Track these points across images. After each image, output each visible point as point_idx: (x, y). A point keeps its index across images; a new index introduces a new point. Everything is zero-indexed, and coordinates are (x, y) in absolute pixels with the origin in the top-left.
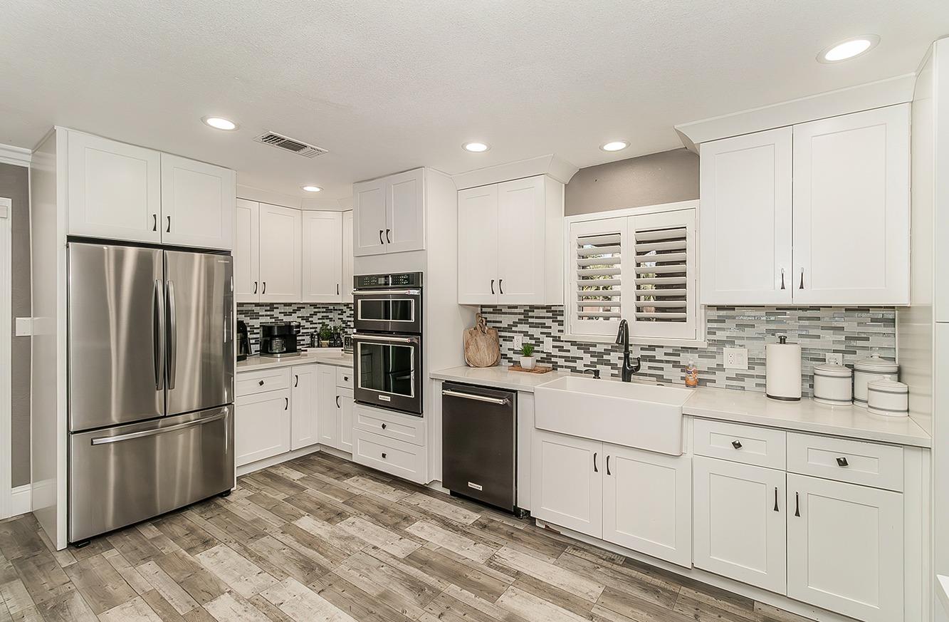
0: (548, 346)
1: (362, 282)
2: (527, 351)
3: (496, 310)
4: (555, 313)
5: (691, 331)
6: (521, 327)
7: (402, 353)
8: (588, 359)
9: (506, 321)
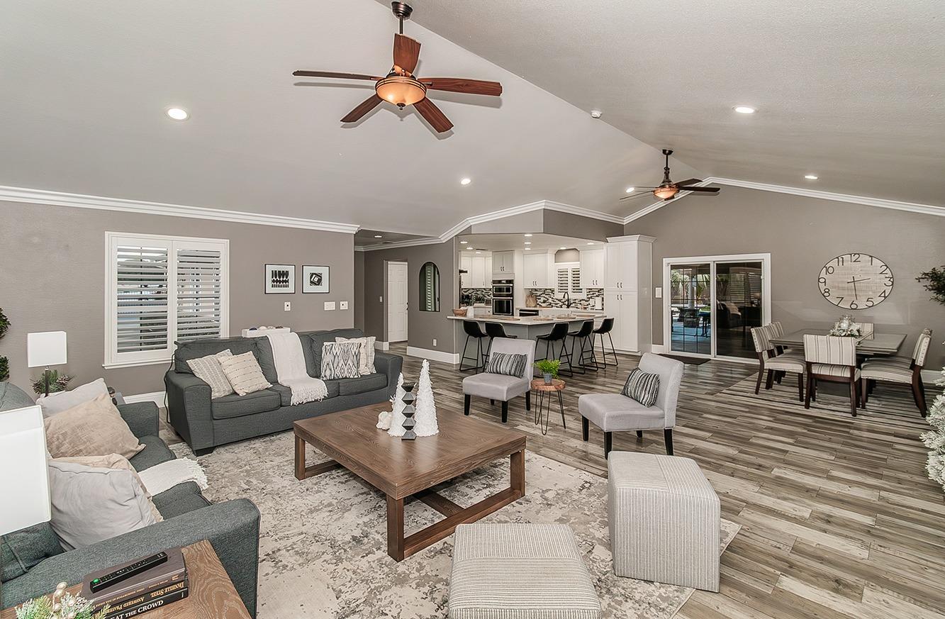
0: (550, 300)
1: (494, 282)
2: (544, 302)
3: (536, 290)
4: (552, 291)
5: (584, 295)
6: (544, 295)
7: (508, 302)
8: (561, 304)
9: (539, 293)
